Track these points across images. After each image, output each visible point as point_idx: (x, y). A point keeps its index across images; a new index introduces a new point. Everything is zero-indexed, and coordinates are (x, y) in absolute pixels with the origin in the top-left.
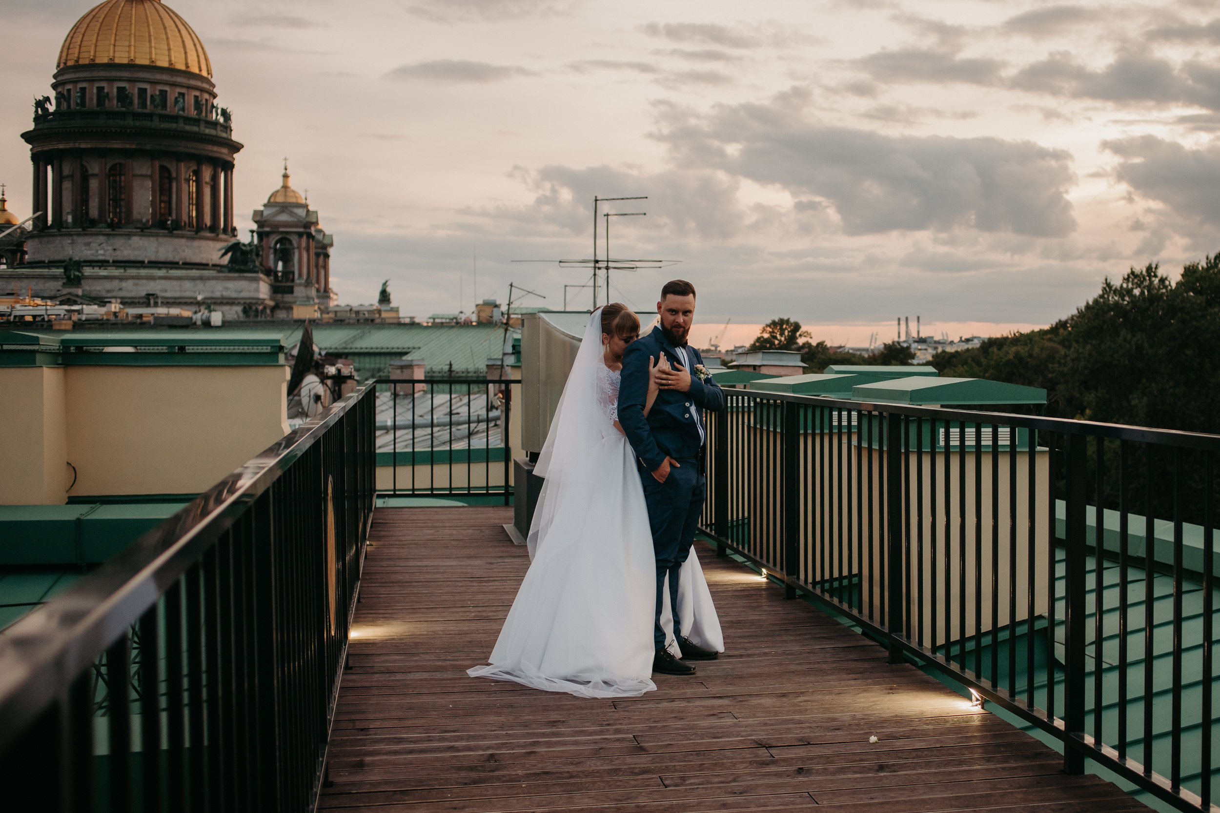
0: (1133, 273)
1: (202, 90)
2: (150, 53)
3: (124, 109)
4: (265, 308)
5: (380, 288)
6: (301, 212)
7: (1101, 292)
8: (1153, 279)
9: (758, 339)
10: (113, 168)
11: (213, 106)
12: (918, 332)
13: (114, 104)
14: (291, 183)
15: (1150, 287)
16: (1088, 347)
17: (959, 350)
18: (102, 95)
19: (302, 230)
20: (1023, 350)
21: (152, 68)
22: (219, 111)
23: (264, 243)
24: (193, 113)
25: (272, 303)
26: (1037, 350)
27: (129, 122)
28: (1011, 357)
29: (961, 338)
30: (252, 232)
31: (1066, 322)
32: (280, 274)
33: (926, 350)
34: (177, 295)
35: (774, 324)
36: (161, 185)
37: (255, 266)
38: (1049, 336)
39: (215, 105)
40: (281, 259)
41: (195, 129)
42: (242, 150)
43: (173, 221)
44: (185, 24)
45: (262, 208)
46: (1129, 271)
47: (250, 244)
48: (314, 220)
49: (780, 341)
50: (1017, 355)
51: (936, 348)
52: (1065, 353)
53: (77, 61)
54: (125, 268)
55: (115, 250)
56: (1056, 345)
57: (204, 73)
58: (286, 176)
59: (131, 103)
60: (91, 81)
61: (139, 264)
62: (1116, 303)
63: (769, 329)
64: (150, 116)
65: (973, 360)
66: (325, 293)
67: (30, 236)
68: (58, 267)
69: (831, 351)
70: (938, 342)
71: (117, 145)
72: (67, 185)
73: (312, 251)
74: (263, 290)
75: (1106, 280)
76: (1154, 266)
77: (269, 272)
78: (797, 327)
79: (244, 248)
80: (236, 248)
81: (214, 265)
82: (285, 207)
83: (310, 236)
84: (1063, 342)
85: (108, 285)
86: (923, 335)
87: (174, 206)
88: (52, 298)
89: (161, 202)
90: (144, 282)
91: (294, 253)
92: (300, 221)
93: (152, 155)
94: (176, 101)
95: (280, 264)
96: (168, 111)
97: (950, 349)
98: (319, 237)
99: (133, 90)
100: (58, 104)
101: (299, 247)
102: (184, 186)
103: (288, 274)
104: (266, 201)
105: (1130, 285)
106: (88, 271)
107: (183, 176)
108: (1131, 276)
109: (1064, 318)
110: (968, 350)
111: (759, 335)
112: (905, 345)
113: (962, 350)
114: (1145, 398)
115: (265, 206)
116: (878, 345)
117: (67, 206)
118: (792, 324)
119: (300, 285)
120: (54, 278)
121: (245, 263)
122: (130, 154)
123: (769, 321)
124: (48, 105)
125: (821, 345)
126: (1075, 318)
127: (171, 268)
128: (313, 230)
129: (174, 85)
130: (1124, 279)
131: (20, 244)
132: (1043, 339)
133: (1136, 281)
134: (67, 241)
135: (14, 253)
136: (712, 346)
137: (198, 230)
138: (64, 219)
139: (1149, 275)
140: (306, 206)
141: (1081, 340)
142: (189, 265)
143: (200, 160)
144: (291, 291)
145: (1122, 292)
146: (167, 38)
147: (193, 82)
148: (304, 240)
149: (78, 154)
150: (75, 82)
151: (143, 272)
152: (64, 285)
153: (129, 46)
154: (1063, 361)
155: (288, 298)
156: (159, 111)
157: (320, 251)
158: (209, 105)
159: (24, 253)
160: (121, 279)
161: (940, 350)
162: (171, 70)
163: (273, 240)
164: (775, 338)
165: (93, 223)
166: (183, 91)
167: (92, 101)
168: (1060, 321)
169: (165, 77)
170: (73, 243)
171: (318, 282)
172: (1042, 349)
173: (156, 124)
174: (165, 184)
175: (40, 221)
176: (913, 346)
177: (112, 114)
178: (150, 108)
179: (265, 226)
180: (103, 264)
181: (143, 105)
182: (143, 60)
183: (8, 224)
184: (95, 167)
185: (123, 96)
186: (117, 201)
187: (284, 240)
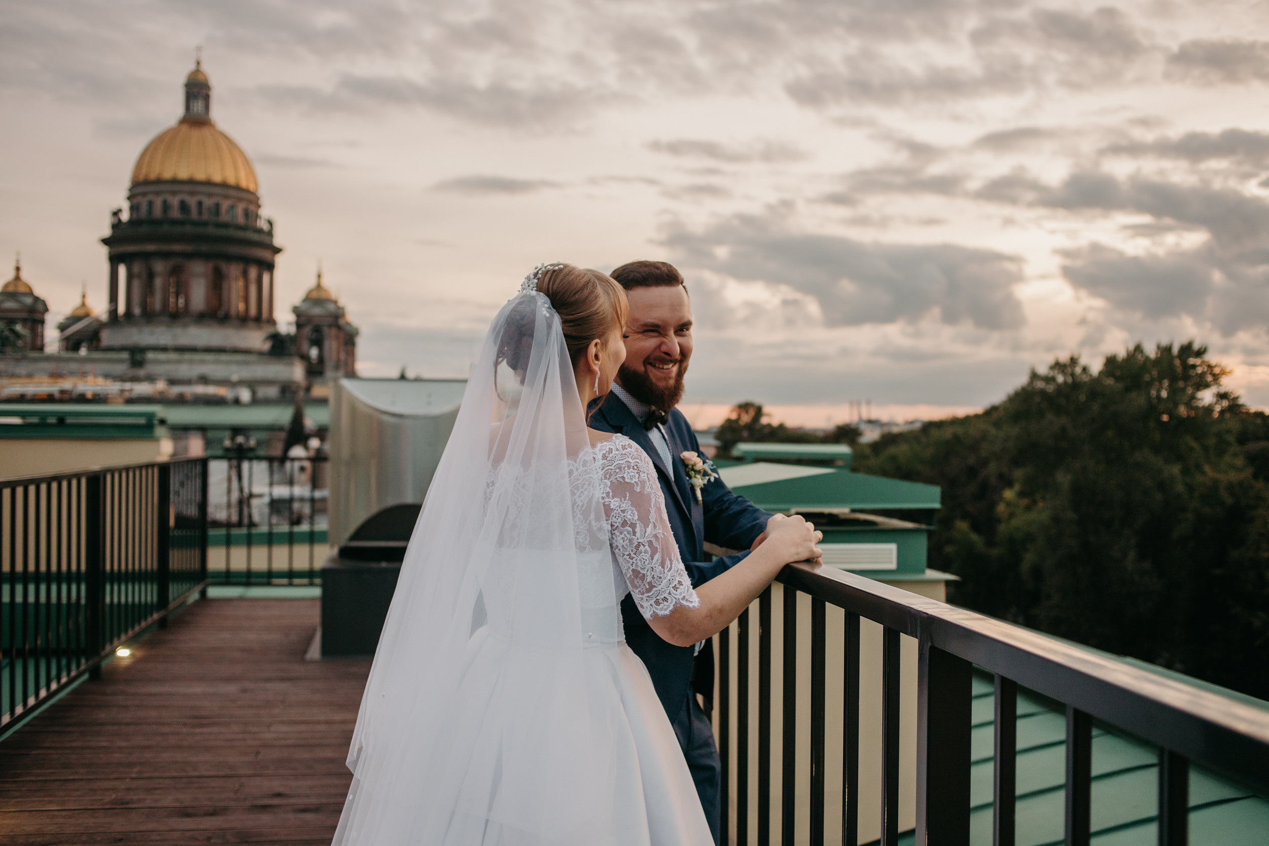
0: (1057, 363)
1: (249, 202)
2: (207, 170)
3: (184, 218)
4: (299, 388)
6: (331, 307)
7: (1028, 380)
8: (1076, 368)
9: (727, 421)
10: (175, 267)
13: (175, 214)
14: (325, 282)
15: (1073, 375)
16: (1016, 429)
17: (904, 430)
18: (166, 206)
19: (331, 322)
20: (959, 430)
21: (208, 183)
22: (264, 220)
23: (301, 332)
24: (241, 220)
25: (305, 384)
27: (188, 228)
28: (949, 437)
29: (905, 420)
30: (290, 323)
31: (998, 407)
32: (314, 359)
33: (874, 430)
35: (740, 407)
36: (214, 282)
37: (291, 352)
39: (260, 215)
40: (315, 346)
41: (243, 235)
43: (223, 313)
44: (235, 146)
45: (299, 303)
46: (1055, 360)
47: (289, 334)
48: (342, 314)
49: (745, 422)
50: (954, 435)
51: (883, 429)
52: (996, 434)
53: (147, 177)
54: (182, 353)
55: (174, 337)
56: (990, 427)
57: (252, 188)
58: (319, 276)
59: (190, 213)
60: (157, 193)
61: (193, 350)
62: (1043, 390)
63: (736, 411)
64: (205, 224)
65: (915, 439)
67: (104, 326)
68: (125, 352)
69: (790, 431)
70: (885, 424)
71: (177, 247)
72: (137, 283)
73: (342, 341)
74: (297, 372)
76: (1075, 356)
77: (305, 358)
78: (760, 409)
79: (283, 337)
80: (275, 337)
81: (258, 352)
82: (319, 302)
83: (339, 328)
84: (997, 424)
85: (163, 367)
86: (873, 417)
87: (224, 300)
88: (115, 378)
89: (214, 295)
90: (198, 365)
91: (325, 340)
92: (330, 315)
93: (207, 256)
94: (227, 211)
95: (314, 352)
96: (221, 220)
97: (895, 430)
98: (348, 328)
99: (192, 201)
100: (131, 214)
101: (330, 337)
102: (233, 284)
103: (321, 359)
104: (303, 297)
105: (1054, 373)
106: (150, 355)
107: (233, 274)
108: (1056, 366)
110: (910, 431)
111: (728, 417)
112: (855, 425)
113: (906, 431)
114: (1069, 476)
115: (303, 301)
116: (830, 426)
117: (137, 299)
118: (756, 406)
119: (330, 368)
120: (121, 361)
121: (283, 350)
122: (189, 256)
123: (736, 404)
124: (121, 215)
125: (781, 426)
126: (1006, 403)
127: (221, 353)
128: (341, 322)
129: (227, 197)
130: (1050, 368)
131: (96, 333)
133: (1060, 369)
134: (134, 330)
135: (91, 339)
137: (244, 320)
138: (132, 311)
139: (1072, 364)
140: (335, 302)
141: (1010, 422)
142: (236, 351)
143: (247, 261)
144: (321, 373)
145: (1049, 380)
146: (221, 159)
147: (242, 195)
148: (334, 331)
149: (146, 256)
151: (197, 357)
152: (130, 367)
153: (189, 165)
155: (319, 378)
156: (213, 219)
157: (348, 340)
159: (100, 340)
160: (179, 362)
161: (886, 430)
162: (224, 185)
163: (309, 328)
164: (741, 419)
165: (156, 315)
166: (234, 202)
167: (158, 212)
169: (219, 191)
170: (140, 331)
172: (976, 430)
173: (211, 230)
174: (217, 282)
175: (113, 312)
176: (863, 427)
177: (174, 222)
178: (205, 217)
179: (302, 318)
180: (164, 349)
181: (200, 212)
182: (200, 176)
183: (87, 315)
184: (159, 267)
185: (184, 207)
186: (177, 295)
187: (317, 330)
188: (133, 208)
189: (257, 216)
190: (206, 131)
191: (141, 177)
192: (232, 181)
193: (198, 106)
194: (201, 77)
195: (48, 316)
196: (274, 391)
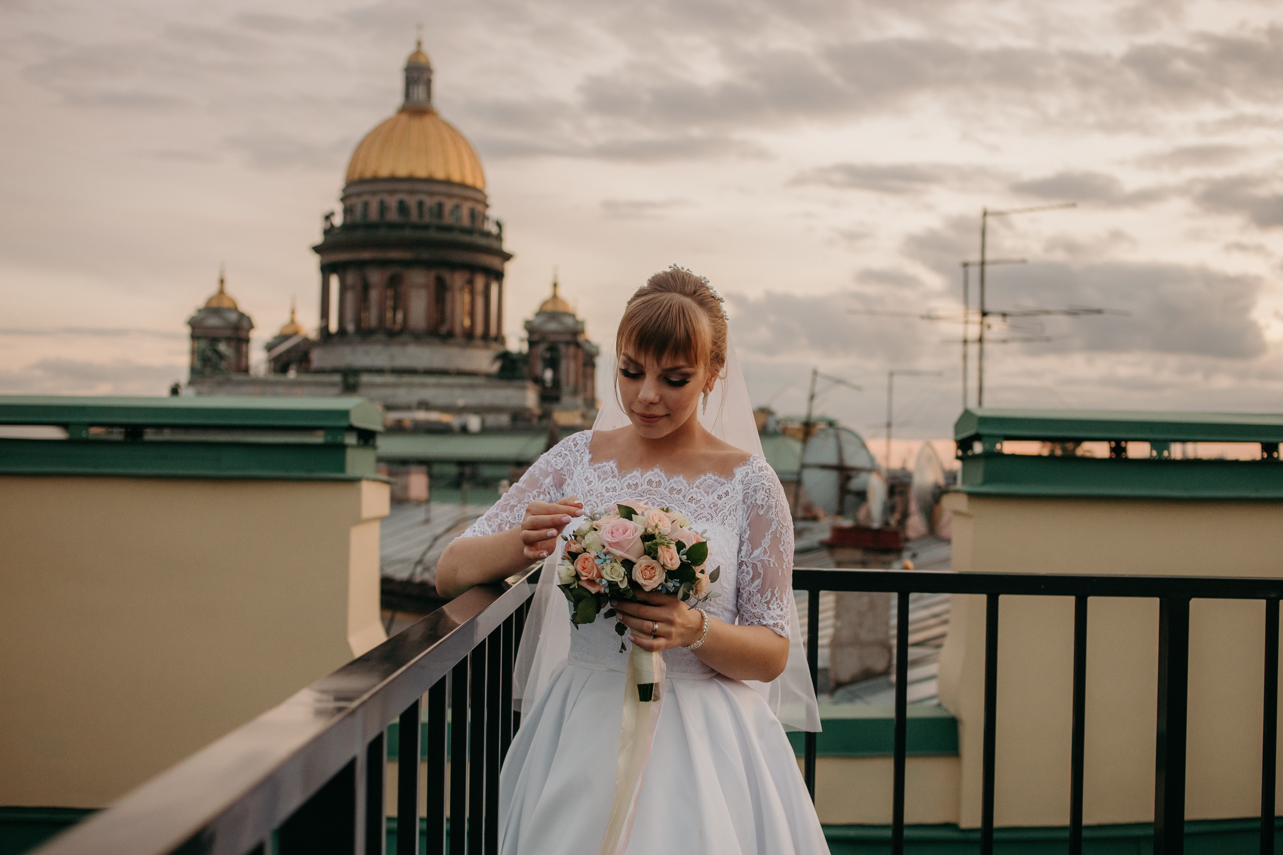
1: (476, 201)
2: (429, 166)
3: (403, 221)
4: (532, 417)
6: (569, 321)
10: (392, 278)
13: (393, 216)
14: (561, 292)
18: (383, 208)
19: (568, 338)
21: (430, 180)
22: (493, 222)
23: (534, 351)
24: (466, 222)
25: (539, 411)
27: (408, 233)
30: (522, 340)
32: (548, 383)
34: (448, 402)
36: (436, 294)
37: (523, 374)
39: (488, 216)
40: (549, 367)
41: (469, 239)
42: (513, 260)
43: (447, 330)
44: (461, 137)
45: (532, 317)
47: (520, 352)
48: (581, 329)
53: (363, 174)
54: (400, 375)
55: (392, 358)
57: (479, 185)
58: (555, 285)
59: (410, 215)
60: (374, 193)
61: (413, 372)
64: (426, 227)
66: (592, 402)
67: (314, 345)
68: (337, 374)
71: (394, 255)
72: (350, 295)
73: (581, 361)
74: (530, 398)
77: (538, 381)
79: (513, 357)
80: (505, 357)
81: (485, 374)
82: (554, 316)
83: (578, 345)
85: (384, 392)
87: (448, 315)
89: (436, 310)
90: (417, 389)
91: (561, 361)
92: (567, 330)
93: (428, 265)
94: (451, 212)
95: (549, 374)
96: (444, 222)
98: (587, 346)
99: (412, 201)
100: (344, 218)
101: (567, 356)
102: (458, 296)
103: (556, 382)
104: (536, 310)
106: (365, 378)
107: (458, 285)
115: (536, 314)
117: (350, 314)
119: (567, 393)
120: (334, 384)
121: (514, 371)
122: (408, 264)
124: (334, 219)
127: (444, 376)
128: (581, 339)
129: (450, 196)
131: (306, 353)
134: (348, 349)
135: (301, 360)
137: (469, 338)
138: (346, 328)
140: (573, 315)
142: (461, 373)
143: (473, 269)
144: (558, 399)
146: (445, 152)
147: (468, 194)
148: (572, 349)
149: (360, 265)
150: (359, 195)
151: (417, 379)
152: (342, 391)
153: (409, 159)
155: (555, 405)
156: (435, 221)
157: (587, 360)
158: (484, 215)
159: (310, 361)
160: (395, 386)
162: (448, 182)
163: (543, 346)
165: (372, 332)
166: (459, 202)
167: (374, 215)
169: (442, 189)
170: (354, 351)
171: (585, 391)
173: (433, 234)
174: (440, 292)
175: (324, 330)
177: (392, 226)
178: (427, 219)
179: (534, 334)
180: (380, 371)
181: (421, 214)
182: (421, 173)
183: (296, 333)
184: (376, 277)
185: (403, 208)
186: (395, 309)
187: (553, 348)
188: (347, 211)
189: (485, 218)
190: (427, 121)
191: (356, 176)
192: (456, 177)
193: (419, 92)
194: (422, 60)
195: (254, 335)
196: (504, 419)
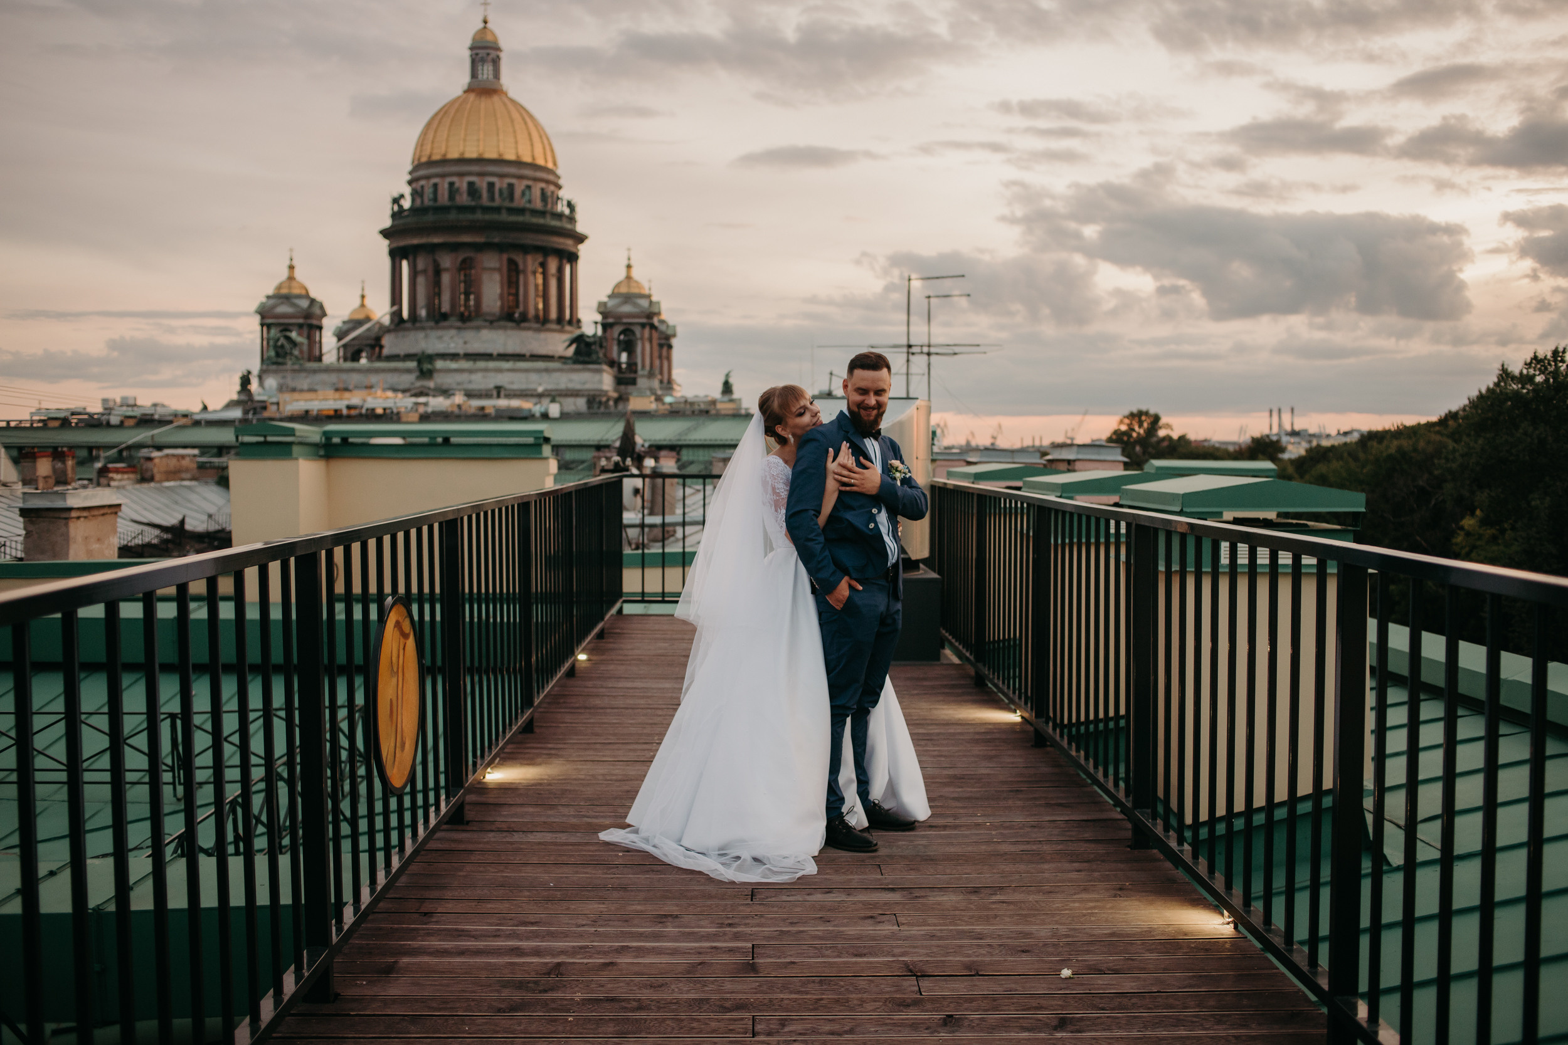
0: (1535, 358)
1: (548, 182)
2: (498, 146)
3: (473, 203)
4: (608, 400)
5: (722, 379)
6: (644, 303)
7: (1496, 380)
8: (1560, 364)
9: (1116, 432)
10: (464, 261)
11: (558, 198)
12: (1292, 425)
13: (463, 199)
14: (635, 274)
15: (1556, 373)
16: (1480, 441)
17: (1336, 443)
18: (453, 190)
19: (644, 320)
20: (1405, 443)
21: (500, 161)
22: (565, 203)
23: (608, 334)
24: (538, 204)
25: (615, 395)
26: (1422, 444)
27: (479, 216)
28: (1392, 450)
29: (1339, 431)
30: (596, 323)
31: (1456, 413)
32: (624, 366)
33: (1299, 443)
34: (523, 387)
35: (1132, 416)
36: (509, 277)
37: (598, 358)
38: (1437, 428)
39: (560, 196)
40: (624, 350)
41: (541, 221)
42: (587, 242)
43: (520, 314)
44: (531, 116)
45: (605, 299)
46: (1532, 355)
47: (595, 335)
48: (656, 310)
49: (1139, 434)
50: (1399, 449)
51: (1310, 442)
52: (1454, 447)
53: (430, 157)
54: (475, 360)
55: (465, 343)
56: (1445, 439)
57: (550, 165)
58: (629, 267)
59: (480, 197)
60: (443, 176)
61: (488, 357)
62: (1517, 393)
63: (1127, 421)
64: (498, 210)
65: (1350, 454)
66: (668, 385)
67: (387, 330)
68: (412, 360)
69: (1193, 445)
70: (1314, 435)
71: (466, 239)
72: (421, 280)
73: (655, 342)
74: (606, 381)
75: (1503, 365)
76: (1561, 349)
77: (613, 363)
78: (1157, 418)
79: (588, 340)
80: (580, 340)
81: (561, 358)
82: (628, 298)
83: (653, 327)
84: (1455, 436)
85: (459, 377)
86: (1297, 428)
87: (521, 298)
88: (404, 391)
89: (509, 294)
90: (492, 374)
91: (636, 344)
92: (642, 312)
93: (500, 248)
94: (523, 194)
95: (624, 357)
96: (515, 204)
97: (1325, 443)
98: (663, 328)
99: (482, 184)
100: (413, 200)
101: (642, 339)
102: (531, 278)
103: (632, 366)
104: (609, 292)
105: (1532, 371)
106: (440, 364)
107: (530, 268)
108: (1534, 361)
109: (1454, 408)
110: (1345, 444)
111: (1116, 428)
112: (1275, 438)
113: (1339, 445)
114: (1548, 499)
115: (609, 297)
116: (1245, 439)
117: (421, 300)
118: (1151, 416)
119: (643, 376)
120: (408, 371)
121: (589, 354)
122: (480, 248)
123: (1127, 413)
124: (402, 202)
125: (1182, 438)
126: (1467, 409)
127: (519, 360)
128: (655, 321)
129: (521, 177)
130: (1526, 364)
131: (378, 339)
132: (1430, 431)
133: (1539, 366)
134: (421, 335)
135: (373, 347)
136: (1068, 438)
137: (542, 321)
138: (418, 313)
139: (1555, 361)
140: (649, 296)
141: (1472, 433)
142: (535, 357)
143: (546, 251)
144: (633, 382)
145: (1522, 380)
146: (515, 132)
147: (539, 174)
148: (647, 331)
149: (431, 249)
150: (428, 177)
151: (491, 364)
152: (418, 378)
153: (478, 140)
154: (1451, 457)
155: (630, 388)
156: (507, 204)
157: (663, 342)
158: (555, 196)
159: (381, 347)
160: (471, 371)
161: (1314, 443)
162: (518, 163)
163: (617, 329)
164: (1133, 430)
165: (444, 317)
166: (530, 183)
167: (444, 198)
168: (1450, 412)
169: (512, 170)
170: (426, 336)
171: (661, 373)
172: (1429, 442)
173: (504, 217)
174: (513, 277)
175: (396, 315)
176: (1285, 439)
177: (462, 209)
178: (498, 202)
179: (608, 317)
180: (454, 357)
181: (492, 198)
182: (491, 154)
183: (368, 319)
184: (447, 261)
185: (473, 190)
186: (467, 294)
187: (627, 331)
188: (415, 194)
189: (555, 199)
190: (496, 98)
191: (422, 159)
192: (527, 158)
193: (486, 71)
194: (489, 38)
195: (325, 322)
196: (581, 404)
